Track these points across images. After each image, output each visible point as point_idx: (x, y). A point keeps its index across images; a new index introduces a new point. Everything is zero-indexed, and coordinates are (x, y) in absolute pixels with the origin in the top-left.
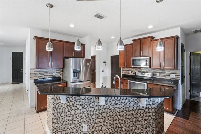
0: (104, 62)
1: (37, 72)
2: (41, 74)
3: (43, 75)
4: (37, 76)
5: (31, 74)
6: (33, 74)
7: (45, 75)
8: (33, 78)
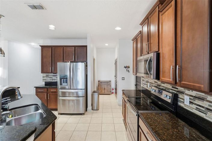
0: (125, 67)
1: (47, 75)
2: (50, 78)
3: (52, 79)
4: (47, 79)
5: (43, 77)
6: (44, 77)
7: (53, 78)
8: (45, 81)
